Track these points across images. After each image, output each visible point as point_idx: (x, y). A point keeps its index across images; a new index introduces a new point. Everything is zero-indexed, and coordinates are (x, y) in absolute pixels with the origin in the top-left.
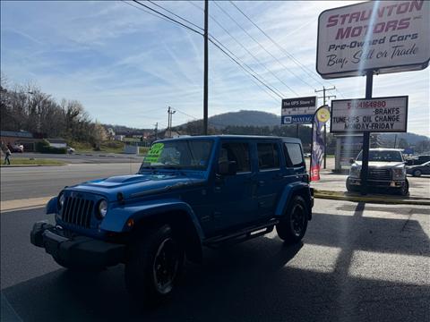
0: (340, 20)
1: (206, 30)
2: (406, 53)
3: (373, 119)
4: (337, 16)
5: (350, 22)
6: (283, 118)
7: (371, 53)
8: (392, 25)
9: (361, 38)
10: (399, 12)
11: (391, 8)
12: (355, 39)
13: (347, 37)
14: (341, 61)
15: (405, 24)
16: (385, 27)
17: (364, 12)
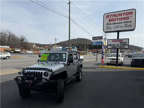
0: (110, 16)
1: (69, 16)
2: (128, 26)
3: (119, 45)
6: (93, 42)
7: (119, 26)
8: (124, 18)
9: (116, 22)
10: (126, 15)
11: (124, 13)
12: (114, 22)
13: (112, 21)
14: (110, 28)
15: (128, 18)
16: (122, 19)
17: (116, 14)
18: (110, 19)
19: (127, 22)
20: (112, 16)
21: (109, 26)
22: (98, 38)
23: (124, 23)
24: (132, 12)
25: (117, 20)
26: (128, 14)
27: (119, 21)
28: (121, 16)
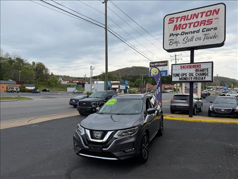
0: (175, 20)
1: (106, 25)
2: (211, 38)
3: (194, 75)
4: (174, 18)
5: (181, 21)
7: (192, 38)
8: (203, 22)
9: (187, 30)
10: (206, 16)
11: (202, 13)
12: (184, 30)
13: (179, 29)
14: (176, 43)
15: (210, 22)
16: (200, 24)
17: (188, 16)
18: (176, 26)
19: (209, 30)
20: (179, 19)
21: (173, 38)
22: (160, 64)
23: (203, 31)
24: (219, 9)
25: (190, 27)
26: (210, 14)
27: (192, 29)
28: (197, 17)
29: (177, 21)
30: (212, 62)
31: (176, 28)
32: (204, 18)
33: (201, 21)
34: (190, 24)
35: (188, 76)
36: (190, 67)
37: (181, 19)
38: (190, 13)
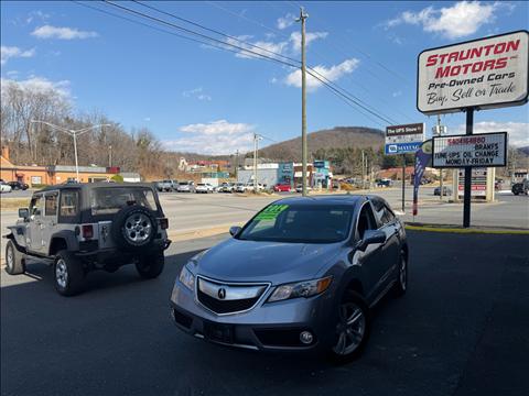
0: (439, 60)
1: (303, 63)
2: (503, 91)
3: (473, 155)
4: (436, 56)
5: (449, 61)
6: (388, 146)
7: (470, 91)
8: (490, 64)
9: (461, 77)
10: (496, 52)
11: (488, 48)
12: (454, 78)
13: (447, 76)
14: (441, 99)
15: (502, 63)
16: (483, 66)
17: (462, 52)
18: (440, 69)
19: (499, 77)
20: (447, 58)
21: (436, 91)
22: (408, 130)
23: (489, 79)
24: (518, 42)
26: (503, 48)
27: (470, 75)
28: (479, 55)
29: (442, 62)
30: (506, 133)
31: (440, 73)
32: (492, 56)
33: (487, 62)
34: (467, 66)
35: (462, 157)
36: (466, 141)
37: (451, 57)
38: (466, 48)
